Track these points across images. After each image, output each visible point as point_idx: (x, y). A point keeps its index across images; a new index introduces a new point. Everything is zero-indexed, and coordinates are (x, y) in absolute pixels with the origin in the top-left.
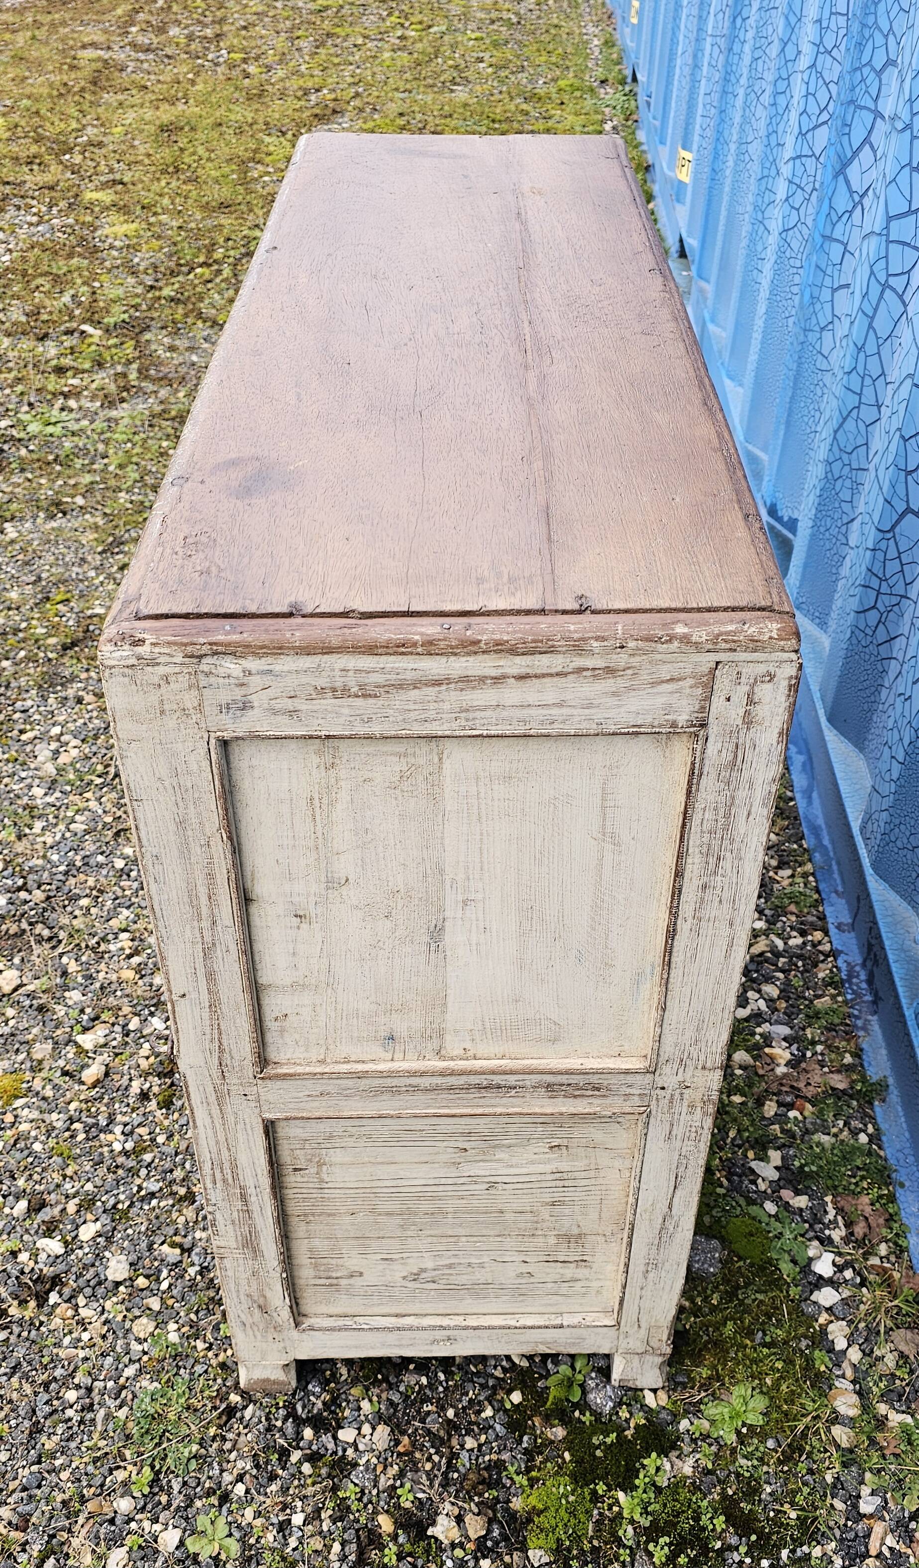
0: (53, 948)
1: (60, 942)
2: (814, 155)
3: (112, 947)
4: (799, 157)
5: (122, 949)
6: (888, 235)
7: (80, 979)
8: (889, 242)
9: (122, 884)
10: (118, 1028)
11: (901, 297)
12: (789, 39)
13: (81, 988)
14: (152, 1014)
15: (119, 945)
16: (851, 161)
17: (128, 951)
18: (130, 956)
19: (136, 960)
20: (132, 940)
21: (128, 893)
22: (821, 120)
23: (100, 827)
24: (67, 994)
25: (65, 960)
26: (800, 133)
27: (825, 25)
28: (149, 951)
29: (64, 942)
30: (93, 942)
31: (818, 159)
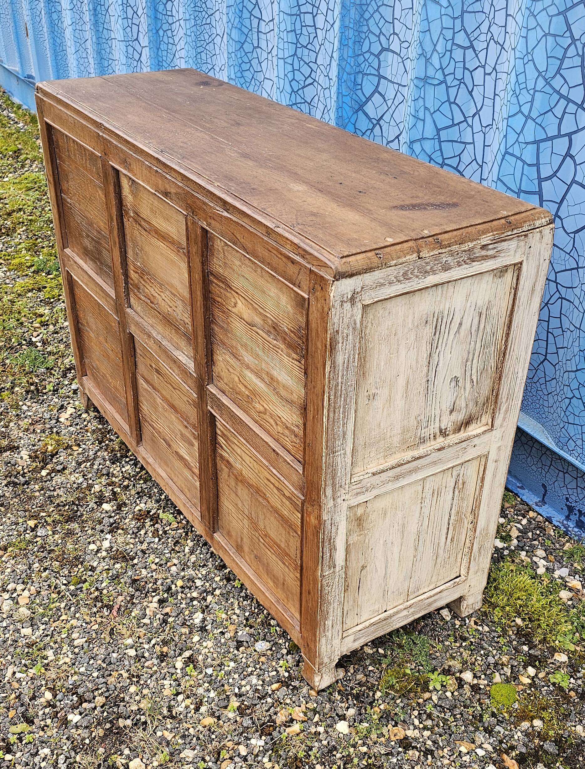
0: (144, 730)
1: (145, 723)
2: (306, 101)
3: (180, 709)
4: (296, 104)
5: (187, 707)
6: (439, 138)
7: (180, 741)
8: (440, 142)
9: (146, 664)
10: (237, 759)
11: (456, 169)
12: (245, 41)
13: (188, 746)
14: (248, 739)
15: (183, 705)
16: (366, 103)
17: (192, 707)
18: (197, 709)
19: (203, 709)
20: (188, 697)
21: (155, 668)
22: (307, 83)
23: (94, 636)
24: (182, 755)
25: (159, 734)
26: (293, 91)
27: (298, 32)
28: (206, 699)
29: (149, 722)
30: (165, 712)
31: (309, 104)
